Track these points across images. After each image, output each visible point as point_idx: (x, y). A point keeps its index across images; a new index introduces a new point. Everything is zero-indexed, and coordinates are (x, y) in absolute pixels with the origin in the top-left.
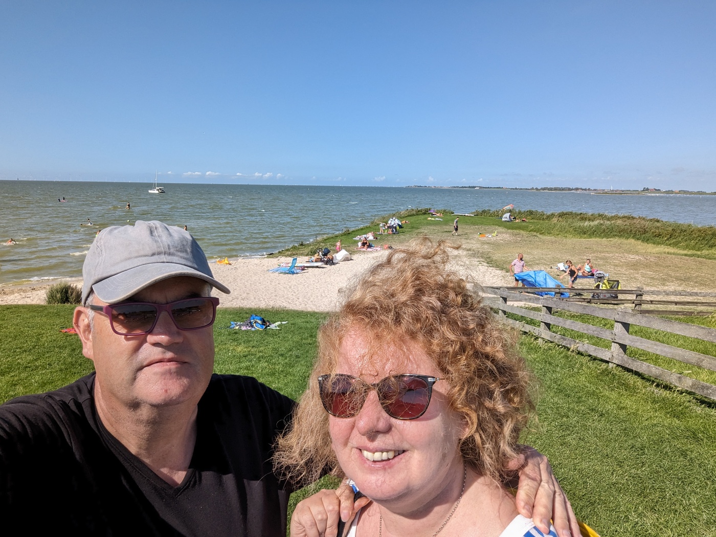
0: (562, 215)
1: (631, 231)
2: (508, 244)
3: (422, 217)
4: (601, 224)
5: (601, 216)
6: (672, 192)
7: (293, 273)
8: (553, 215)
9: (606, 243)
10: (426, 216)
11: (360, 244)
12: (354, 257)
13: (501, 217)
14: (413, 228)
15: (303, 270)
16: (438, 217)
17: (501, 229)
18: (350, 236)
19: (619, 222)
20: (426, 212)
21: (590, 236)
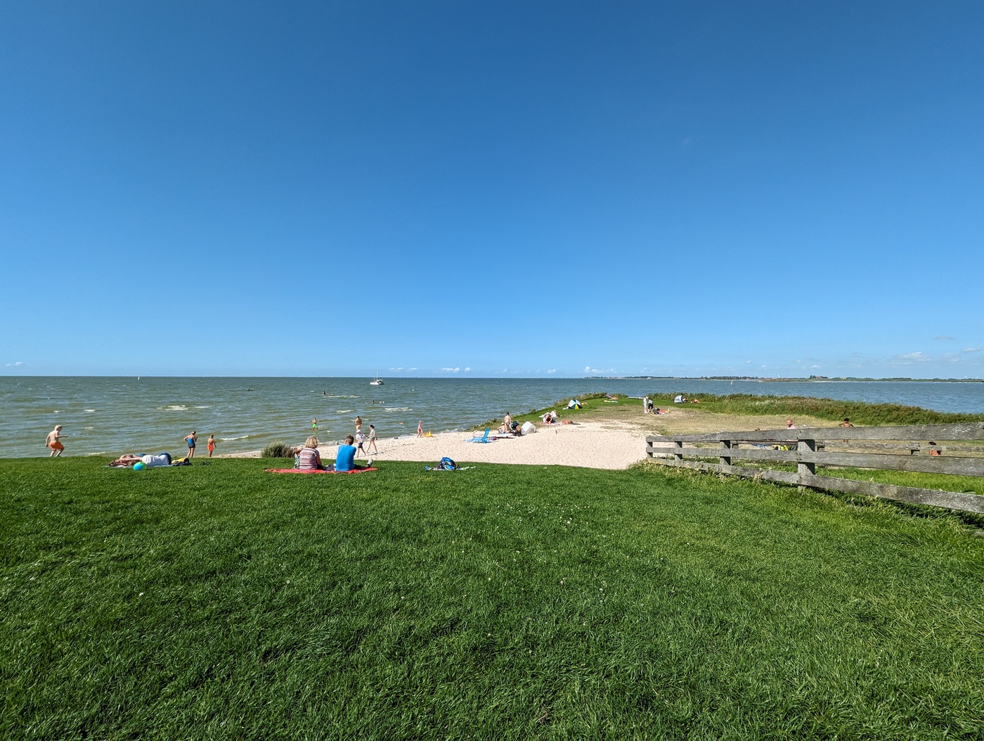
0: (732, 397)
1: (803, 409)
2: (682, 419)
3: (600, 400)
4: (772, 403)
5: (771, 397)
6: (839, 379)
7: (486, 442)
8: (724, 397)
9: (780, 419)
10: (603, 399)
11: (544, 420)
12: (540, 430)
13: (673, 400)
14: (591, 408)
15: (494, 440)
16: (614, 400)
17: (673, 408)
18: (537, 414)
19: (790, 402)
20: (603, 396)
21: (762, 414)
